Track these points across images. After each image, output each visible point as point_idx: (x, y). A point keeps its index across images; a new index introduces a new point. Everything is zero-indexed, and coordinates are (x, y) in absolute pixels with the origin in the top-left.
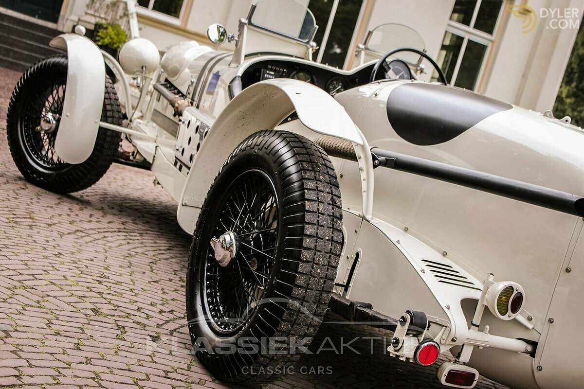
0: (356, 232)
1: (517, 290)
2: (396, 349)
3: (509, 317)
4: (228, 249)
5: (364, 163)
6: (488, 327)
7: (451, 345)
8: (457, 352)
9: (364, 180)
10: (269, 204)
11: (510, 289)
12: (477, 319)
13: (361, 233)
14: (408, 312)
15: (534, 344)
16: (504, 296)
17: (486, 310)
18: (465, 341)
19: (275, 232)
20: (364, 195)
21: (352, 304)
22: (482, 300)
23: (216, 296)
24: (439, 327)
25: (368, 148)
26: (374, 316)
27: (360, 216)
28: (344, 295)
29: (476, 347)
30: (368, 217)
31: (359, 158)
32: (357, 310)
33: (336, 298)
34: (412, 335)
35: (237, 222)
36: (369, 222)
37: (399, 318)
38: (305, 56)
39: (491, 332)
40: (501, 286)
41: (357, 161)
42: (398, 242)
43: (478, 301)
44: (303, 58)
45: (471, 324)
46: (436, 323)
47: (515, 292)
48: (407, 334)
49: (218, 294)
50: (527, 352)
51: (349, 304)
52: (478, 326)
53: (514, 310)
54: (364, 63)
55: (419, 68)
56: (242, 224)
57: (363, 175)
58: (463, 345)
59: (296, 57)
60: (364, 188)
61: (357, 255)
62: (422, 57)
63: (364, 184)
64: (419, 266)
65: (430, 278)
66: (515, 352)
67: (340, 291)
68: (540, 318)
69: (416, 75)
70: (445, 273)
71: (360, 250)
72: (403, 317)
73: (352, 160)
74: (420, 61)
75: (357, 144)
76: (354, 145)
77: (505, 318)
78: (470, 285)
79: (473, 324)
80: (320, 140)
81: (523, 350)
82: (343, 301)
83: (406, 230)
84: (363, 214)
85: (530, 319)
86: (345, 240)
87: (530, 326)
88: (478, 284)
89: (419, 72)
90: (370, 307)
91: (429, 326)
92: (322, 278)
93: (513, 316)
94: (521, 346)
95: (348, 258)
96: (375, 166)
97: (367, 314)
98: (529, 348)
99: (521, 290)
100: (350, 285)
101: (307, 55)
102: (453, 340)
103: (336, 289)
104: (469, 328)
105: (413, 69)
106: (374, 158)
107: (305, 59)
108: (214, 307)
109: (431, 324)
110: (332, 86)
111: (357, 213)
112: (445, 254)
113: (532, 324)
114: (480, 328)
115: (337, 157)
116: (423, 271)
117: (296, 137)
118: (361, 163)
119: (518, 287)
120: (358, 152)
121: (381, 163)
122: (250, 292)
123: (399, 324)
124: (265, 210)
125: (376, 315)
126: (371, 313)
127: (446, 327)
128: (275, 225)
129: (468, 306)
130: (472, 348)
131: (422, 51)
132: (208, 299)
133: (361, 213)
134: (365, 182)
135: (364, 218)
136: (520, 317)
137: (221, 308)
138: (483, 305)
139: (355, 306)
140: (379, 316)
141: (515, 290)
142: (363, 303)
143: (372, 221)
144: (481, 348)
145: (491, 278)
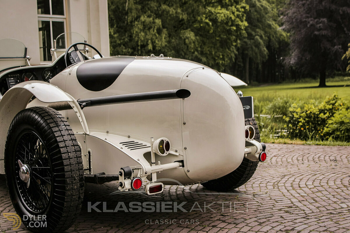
0: (85, 142)
1: (165, 141)
2: (122, 187)
3: (166, 153)
4: (26, 173)
5: (76, 109)
6: (159, 162)
7: (146, 176)
8: (150, 178)
9: (79, 116)
10: (37, 144)
11: (162, 141)
12: (153, 160)
13: (87, 141)
14: (122, 169)
15: (182, 162)
16: (161, 145)
17: (156, 155)
18: (151, 172)
19: (46, 155)
20: (82, 123)
21: (95, 176)
22: (152, 151)
23: (29, 199)
24: (138, 170)
25: (76, 101)
26: (107, 177)
27: (83, 134)
28: (90, 174)
29: (157, 173)
30: (88, 133)
31: (73, 107)
32: (98, 177)
33: (87, 176)
34: (127, 178)
35: (26, 160)
36: (89, 135)
37: (118, 173)
38: (26, 64)
39: (161, 164)
40: (158, 141)
41: (73, 109)
42: (106, 139)
43: (151, 152)
44: (25, 66)
45: (151, 164)
46: (136, 169)
47: (165, 142)
48: (125, 179)
49: (30, 198)
50: (180, 166)
51: (94, 176)
52: (155, 163)
53: (168, 150)
54: (57, 57)
55: (86, 51)
56: (28, 159)
57: (78, 114)
58: (151, 174)
59: (22, 66)
60: (81, 120)
61: (89, 152)
62: (85, 45)
63: (80, 118)
64: (119, 146)
65: (126, 150)
66: (175, 168)
67: (87, 172)
68: (180, 148)
69: (86, 54)
70: (132, 145)
71: (89, 149)
72: (120, 172)
73: (70, 109)
74: (85, 47)
75: (70, 102)
76: (69, 102)
77: (165, 155)
78: (145, 146)
79: (152, 163)
80: (51, 105)
81: (179, 166)
82: (91, 176)
83: (108, 132)
84: (85, 132)
85: (176, 151)
86: (81, 148)
87: (177, 154)
88: (149, 145)
89: (86, 52)
90: (104, 174)
91: (133, 171)
92: (76, 164)
93: (168, 152)
94: (177, 164)
95: (85, 156)
96: (82, 108)
97: (104, 177)
98: (181, 164)
99: (167, 140)
100: (91, 167)
101: (27, 63)
102: (146, 173)
103: (85, 172)
104: (151, 166)
105: (82, 52)
106: (80, 105)
107: (27, 66)
108: (30, 205)
109: (134, 170)
110: (45, 74)
111: (82, 133)
112: (129, 137)
113: (178, 153)
114: (156, 163)
115: (62, 110)
116: (122, 148)
117: (40, 109)
118: (75, 109)
119: (166, 139)
120: (72, 105)
121: (84, 106)
122: (45, 188)
123: (119, 176)
124: (37, 148)
125: (108, 176)
126: (105, 176)
127: (141, 169)
128: (44, 152)
129: (147, 156)
130: (156, 174)
131: (84, 42)
132: (25, 202)
133: (84, 133)
134: (80, 117)
135: (86, 134)
136: (171, 152)
137: (34, 204)
138: (154, 153)
139: (97, 176)
140: (109, 176)
141: (164, 141)
142: (100, 173)
143: (90, 134)
144: (160, 172)
145: (153, 140)
